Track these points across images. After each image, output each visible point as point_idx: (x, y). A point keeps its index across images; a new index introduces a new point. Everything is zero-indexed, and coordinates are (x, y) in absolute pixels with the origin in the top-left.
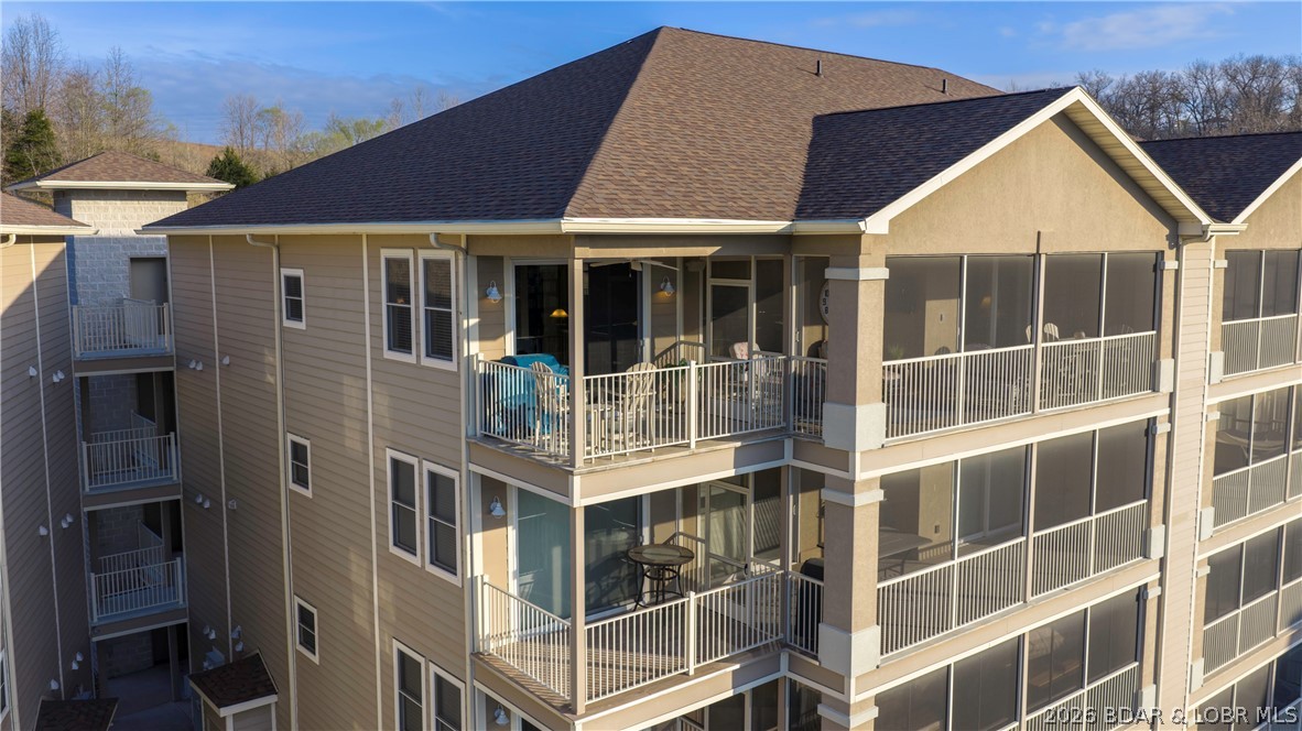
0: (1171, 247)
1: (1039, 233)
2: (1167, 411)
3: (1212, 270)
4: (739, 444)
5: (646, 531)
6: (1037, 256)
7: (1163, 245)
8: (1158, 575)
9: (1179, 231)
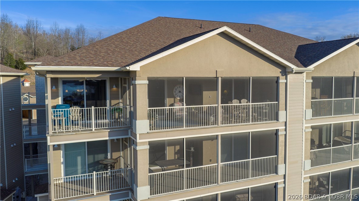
0: (282, 75)
1: (216, 71)
2: (284, 127)
3: (305, 83)
4: (109, 130)
5: (109, 154)
6: (217, 78)
7: (280, 75)
8: (283, 180)
9: (285, 71)
